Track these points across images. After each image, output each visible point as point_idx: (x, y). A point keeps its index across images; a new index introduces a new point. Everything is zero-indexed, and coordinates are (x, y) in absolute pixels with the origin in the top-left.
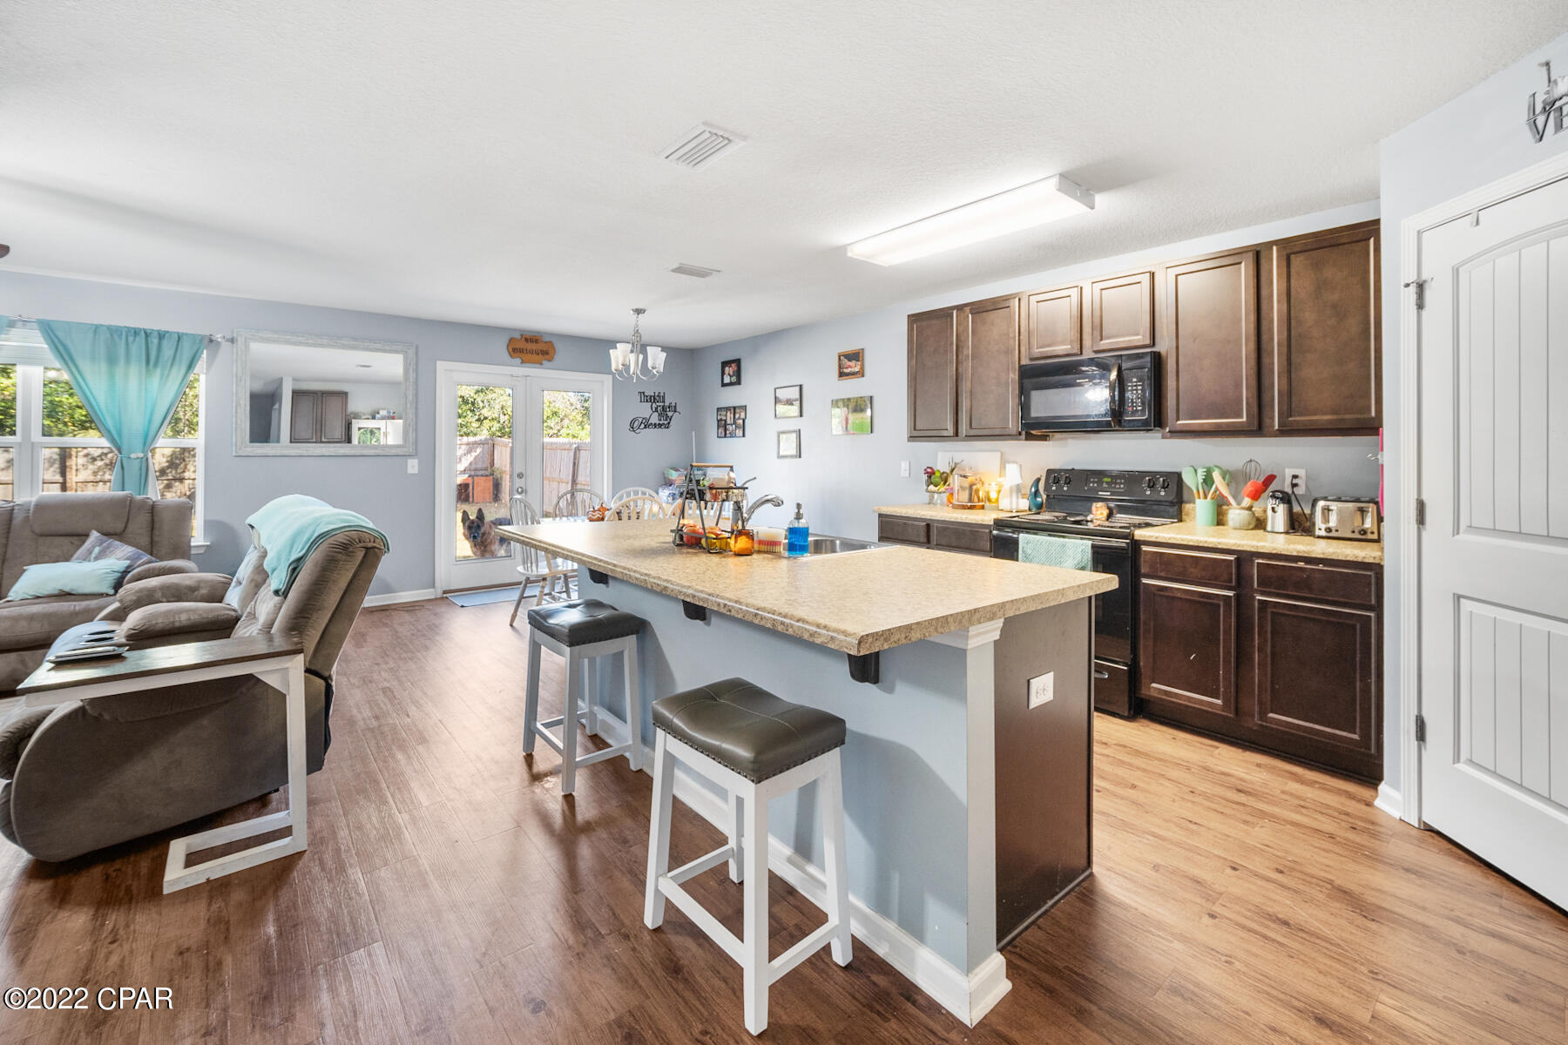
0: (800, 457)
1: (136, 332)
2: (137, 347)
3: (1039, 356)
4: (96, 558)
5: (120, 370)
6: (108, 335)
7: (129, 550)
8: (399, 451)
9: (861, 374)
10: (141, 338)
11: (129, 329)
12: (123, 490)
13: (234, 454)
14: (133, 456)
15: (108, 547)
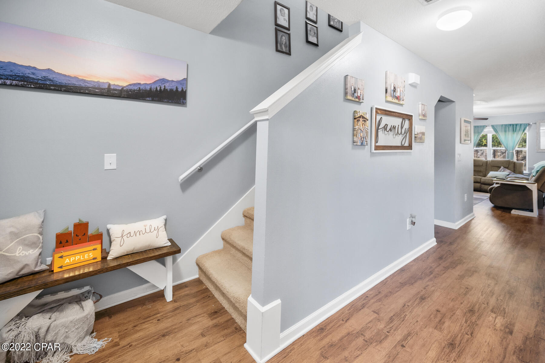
1: (511, 125)
2: (511, 128)
4: (503, 172)
5: (507, 133)
6: (504, 126)
7: (509, 171)
10: (512, 126)
11: (509, 125)
12: (508, 159)
13: (536, 151)
14: (510, 152)
15: (505, 170)
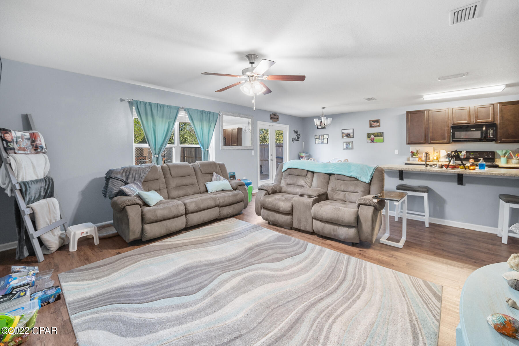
0: (353, 149)
3: (456, 123)
8: (250, 148)
9: (379, 126)
13: (221, 149)
